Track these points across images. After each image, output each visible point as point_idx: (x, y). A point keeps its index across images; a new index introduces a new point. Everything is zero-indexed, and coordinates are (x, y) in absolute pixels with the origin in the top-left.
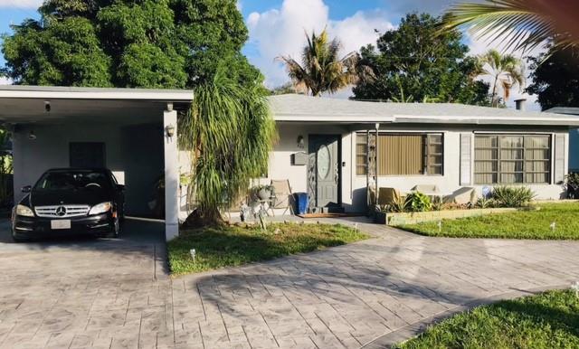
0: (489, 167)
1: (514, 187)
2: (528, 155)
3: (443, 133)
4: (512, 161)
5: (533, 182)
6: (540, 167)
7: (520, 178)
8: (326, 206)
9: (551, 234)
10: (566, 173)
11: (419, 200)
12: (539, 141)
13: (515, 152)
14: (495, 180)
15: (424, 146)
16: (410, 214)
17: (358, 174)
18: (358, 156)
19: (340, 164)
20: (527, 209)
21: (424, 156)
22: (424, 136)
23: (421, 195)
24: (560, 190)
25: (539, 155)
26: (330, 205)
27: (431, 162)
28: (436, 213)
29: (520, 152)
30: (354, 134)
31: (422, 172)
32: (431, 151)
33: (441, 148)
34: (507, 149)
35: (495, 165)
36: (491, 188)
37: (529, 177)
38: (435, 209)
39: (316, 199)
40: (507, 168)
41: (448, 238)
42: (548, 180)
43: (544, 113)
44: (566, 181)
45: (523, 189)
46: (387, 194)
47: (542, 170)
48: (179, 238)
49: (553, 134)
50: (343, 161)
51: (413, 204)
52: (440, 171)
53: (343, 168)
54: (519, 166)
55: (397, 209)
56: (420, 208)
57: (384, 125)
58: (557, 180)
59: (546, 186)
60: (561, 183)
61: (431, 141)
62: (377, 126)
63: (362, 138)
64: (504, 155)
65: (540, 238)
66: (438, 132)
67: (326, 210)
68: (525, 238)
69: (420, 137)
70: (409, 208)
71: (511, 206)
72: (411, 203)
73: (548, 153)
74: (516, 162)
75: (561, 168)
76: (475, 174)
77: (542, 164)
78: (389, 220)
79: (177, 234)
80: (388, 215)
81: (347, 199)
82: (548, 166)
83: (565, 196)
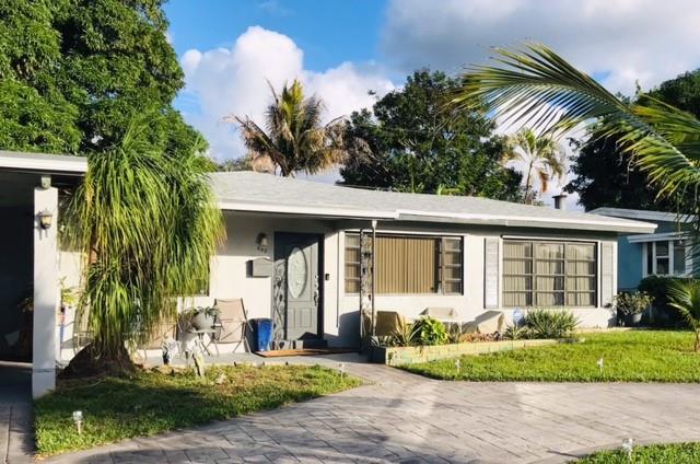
0: (521, 284)
1: (553, 311)
2: (569, 269)
3: (462, 237)
4: (550, 277)
5: (576, 304)
6: (584, 285)
7: (560, 300)
8: (300, 339)
9: (598, 374)
10: (615, 293)
11: (430, 329)
12: (583, 250)
13: (554, 265)
14: (529, 302)
15: (437, 253)
16: (418, 348)
17: (347, 291)
18: (347, 265)
19: (322, 277)
20: (569, 340)
21: (437, 267)
22: (438, 241)
23: (433, 322)
24: (608, 314)
25: (583, 270)
26: (306, 337)
27: (446, 276)
28: (453, 346)
29: (560, 264)
30: (342, 234)
31: (435, 289)
32: (447, 260)
33: (459, 257)
34: (545, 261)
35: (529, 282)
36: (524, 312)
37: (571, 298)
38: (452, 341)
39: (285, 328)
40: (545, 285)
41: (469, 382)
42: (594, 302)
43: (588, 214)
44: (615, 303)
45: (564, 314)
46: (387, 320)
47: (587, 289)
48: (56, 394)
49: (599, 242)
50: (326, 272)
51: (423, 334)
52: (459, 288)
53: (326, 283)
54: (559, 283)
55: (401, 342)
56: (431, 340)
57: (383, 223)
58: (605, 302)
59: (592, 309)
60: (609, 306)
61: (446, 247)
62: (374, 223)
63: (353, 240)
64: (540, 268)
65: (585, 381)
66: (456, 236)
67: (300, 344)
68: (568, 380)
69: (432, 242)
70: (417, 341)
71: (549, 337)
72: (420, 332)
73: (593, 267)
74: (555, 278)
75: (609, 288)
76: (504, 292)
77: (587, 280)
78: (390, 358)
79: (53, 386)
80: (389, 350)
81: (331, 328)
82: (594, 283)
83: (615, 323)
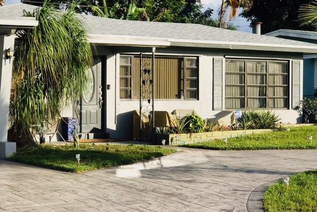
0: (236, 92)
1: (261, 112)
2: (270, 79)
3: (198, 57)
4: (256, 86)
5: (274, 107)
6: (280, 92)
7: (263, 104)
8: (91, 132)
10: (301, 99)
13: (259, 77)
14: (243, 106)
15: (180, 69)
17: (121, 98)
18: (121, 79)
19: (105, 87)
21: (180, 79)
22: (181, 60)
24: (296, 114)
25: (279, 81)
26: (94, 130)
29: (263, 77)
30: (118, 55)
31: (179, 96)
32: (187, 75)
33: (196, 72)
34: (253, 74)
38: (207, 130)
40: (253, 93)
42: (287, 105)
44: (301, 106)
45: (268, 113)
47: (282, 95)
49: (291, 60)
50: (108, 83)
52: (195, 95)
53: (108, 91)
58: (295, 105)
59: (285, 111)
60: (297, 108)
61: (187, 64)
64: (249, 80)
66: (193, 56)
67: (92, 135)
73: (286, 79)
74: (260, 87)
75: (297, 95)
76: (226, 98)
77: (282, 89)
81: (111, 125)
82: (287, 91)
83: (301, 120)
